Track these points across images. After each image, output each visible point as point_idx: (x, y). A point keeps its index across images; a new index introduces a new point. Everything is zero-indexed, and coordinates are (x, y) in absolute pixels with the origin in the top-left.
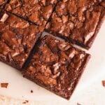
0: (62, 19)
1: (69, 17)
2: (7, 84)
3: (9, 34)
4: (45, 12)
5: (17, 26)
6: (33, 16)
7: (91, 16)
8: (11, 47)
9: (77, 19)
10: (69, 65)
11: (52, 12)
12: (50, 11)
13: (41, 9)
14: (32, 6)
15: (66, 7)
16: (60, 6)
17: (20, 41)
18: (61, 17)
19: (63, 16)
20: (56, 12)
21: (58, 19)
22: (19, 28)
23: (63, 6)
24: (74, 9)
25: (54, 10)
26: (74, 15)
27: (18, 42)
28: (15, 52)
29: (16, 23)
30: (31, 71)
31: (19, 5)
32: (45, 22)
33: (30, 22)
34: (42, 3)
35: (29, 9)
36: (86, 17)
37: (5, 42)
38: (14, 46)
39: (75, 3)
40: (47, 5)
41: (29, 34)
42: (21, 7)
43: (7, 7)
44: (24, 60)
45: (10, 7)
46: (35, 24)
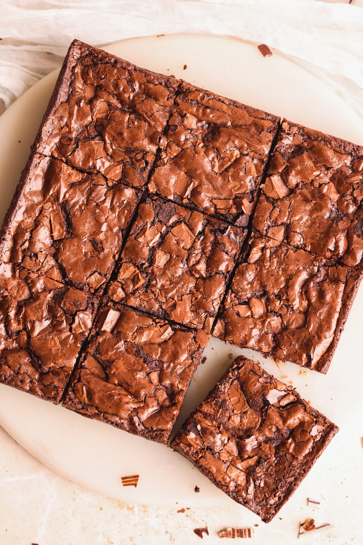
0: (250, 308)
1: (268, 302)
2: (136, 477)
3: (127, 363)
4: (207, 295)
5: (144, 339)
6: (179, 310)
7: (321, 295)
8: (136, 395)
9: (289, 306)
10: (283, 444)
11: (226, 292)
12: (220, 289)
13: (197, 287)
14: (174, 283)
15: (259, 276)
16: (243, 274)
17: (155, 376)
18: (247, 303)
19: (254, 300)
20: (236, 293)
21: (242, 310)
22: (150, 343)
23: (250, 275)
24: (277, 280)
25: (229, 287)
26: (279, 297)
27: (151, 382)
28: (147, 406)
29: (140, 330)
30: (190, 445)
31: (142, 281)
32: (211, 320)
33: (172, 323)
34: (198, 272)
35: (167, 292)
36: (309, 300)
37: (119, 385)
38: (143, 393)
39: (280, 263)
40: (210, 277)
41: (175, 357)
42: (148, 286)
43: (114, 292)
44: (170, 426)
45: (120, 290)
46: (187, 328)
